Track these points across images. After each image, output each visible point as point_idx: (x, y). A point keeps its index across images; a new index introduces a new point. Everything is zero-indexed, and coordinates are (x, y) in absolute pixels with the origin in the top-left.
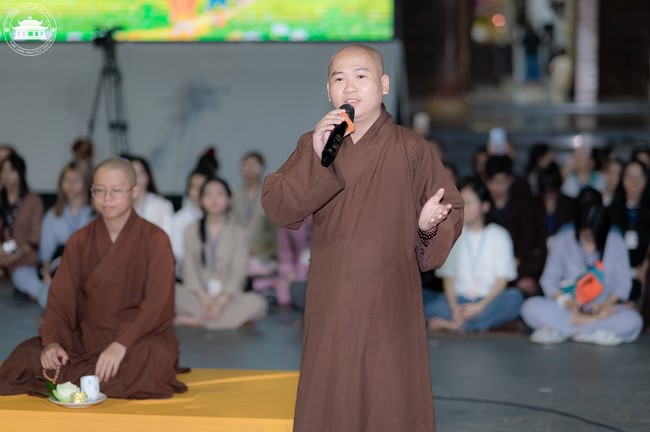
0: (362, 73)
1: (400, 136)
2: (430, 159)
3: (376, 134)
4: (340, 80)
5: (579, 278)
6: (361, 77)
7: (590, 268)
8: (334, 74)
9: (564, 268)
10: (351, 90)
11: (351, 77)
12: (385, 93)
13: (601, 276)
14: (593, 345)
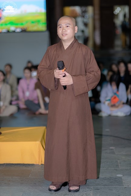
0: (68, 25)
1: (80, 47)
2: (90, 55)
3: (72, 46)
4: (60, 27)
5: (112, 97)
6: (68, 26)
7: (115, 94)
8: (59, 25)
9: (107, 94)
10: (64, 31)
11: (64, 27)
12: (76, 32)
13: (118, 96)
14: (117, 117)
